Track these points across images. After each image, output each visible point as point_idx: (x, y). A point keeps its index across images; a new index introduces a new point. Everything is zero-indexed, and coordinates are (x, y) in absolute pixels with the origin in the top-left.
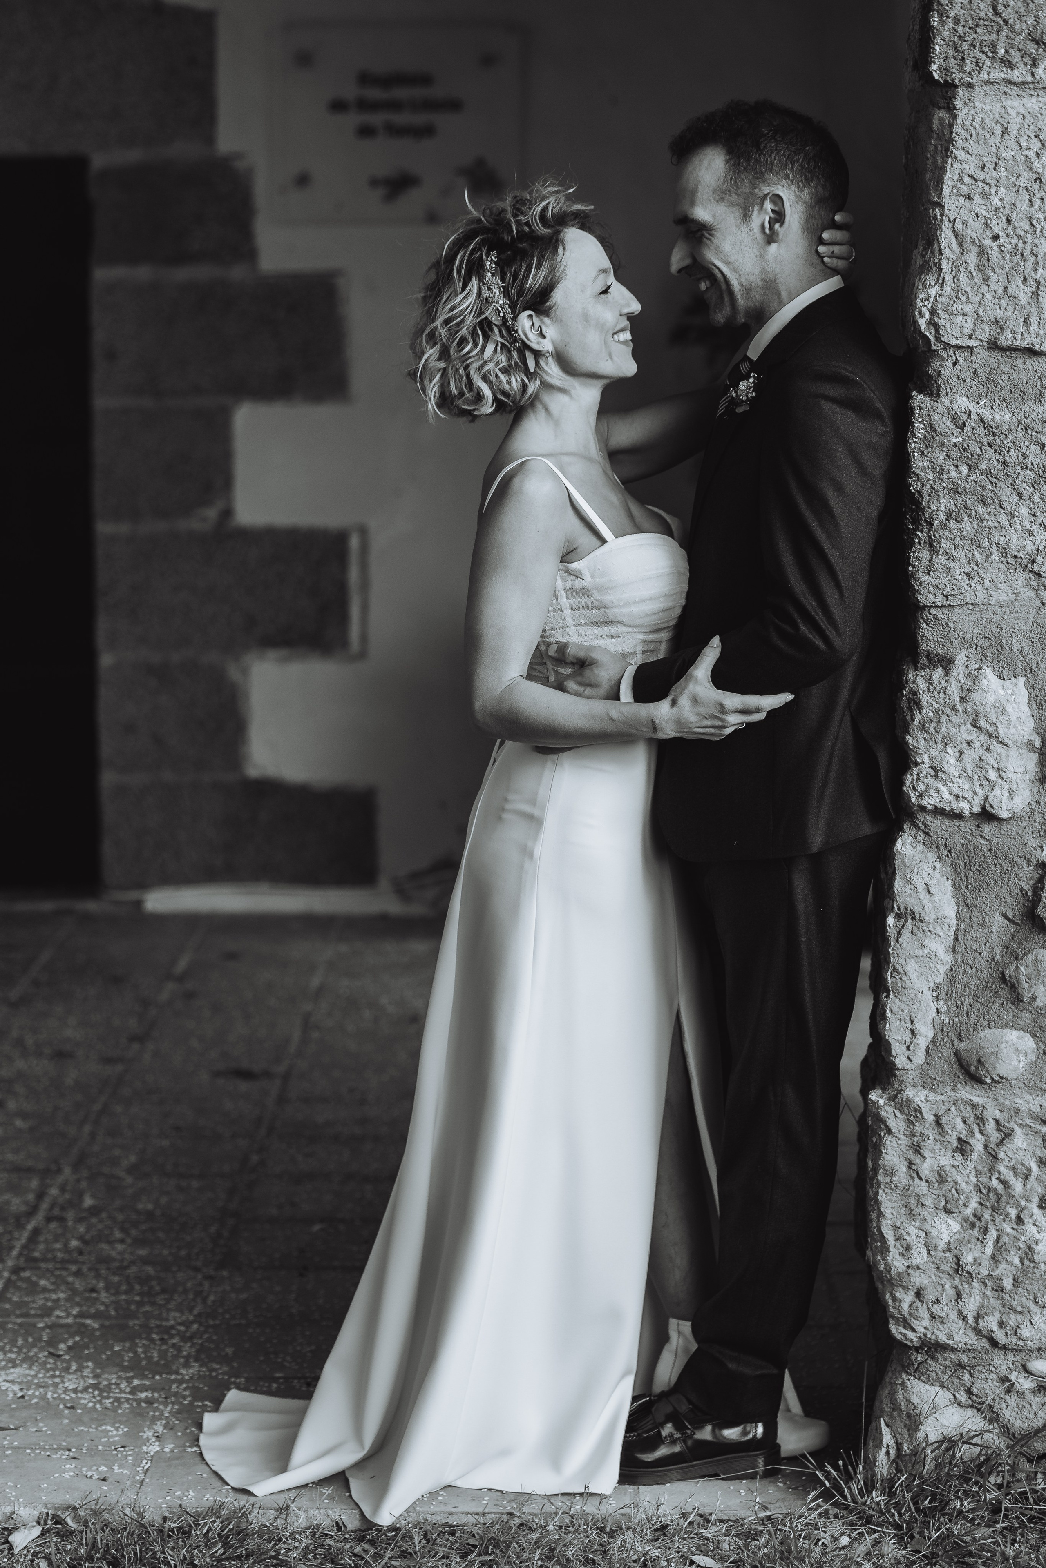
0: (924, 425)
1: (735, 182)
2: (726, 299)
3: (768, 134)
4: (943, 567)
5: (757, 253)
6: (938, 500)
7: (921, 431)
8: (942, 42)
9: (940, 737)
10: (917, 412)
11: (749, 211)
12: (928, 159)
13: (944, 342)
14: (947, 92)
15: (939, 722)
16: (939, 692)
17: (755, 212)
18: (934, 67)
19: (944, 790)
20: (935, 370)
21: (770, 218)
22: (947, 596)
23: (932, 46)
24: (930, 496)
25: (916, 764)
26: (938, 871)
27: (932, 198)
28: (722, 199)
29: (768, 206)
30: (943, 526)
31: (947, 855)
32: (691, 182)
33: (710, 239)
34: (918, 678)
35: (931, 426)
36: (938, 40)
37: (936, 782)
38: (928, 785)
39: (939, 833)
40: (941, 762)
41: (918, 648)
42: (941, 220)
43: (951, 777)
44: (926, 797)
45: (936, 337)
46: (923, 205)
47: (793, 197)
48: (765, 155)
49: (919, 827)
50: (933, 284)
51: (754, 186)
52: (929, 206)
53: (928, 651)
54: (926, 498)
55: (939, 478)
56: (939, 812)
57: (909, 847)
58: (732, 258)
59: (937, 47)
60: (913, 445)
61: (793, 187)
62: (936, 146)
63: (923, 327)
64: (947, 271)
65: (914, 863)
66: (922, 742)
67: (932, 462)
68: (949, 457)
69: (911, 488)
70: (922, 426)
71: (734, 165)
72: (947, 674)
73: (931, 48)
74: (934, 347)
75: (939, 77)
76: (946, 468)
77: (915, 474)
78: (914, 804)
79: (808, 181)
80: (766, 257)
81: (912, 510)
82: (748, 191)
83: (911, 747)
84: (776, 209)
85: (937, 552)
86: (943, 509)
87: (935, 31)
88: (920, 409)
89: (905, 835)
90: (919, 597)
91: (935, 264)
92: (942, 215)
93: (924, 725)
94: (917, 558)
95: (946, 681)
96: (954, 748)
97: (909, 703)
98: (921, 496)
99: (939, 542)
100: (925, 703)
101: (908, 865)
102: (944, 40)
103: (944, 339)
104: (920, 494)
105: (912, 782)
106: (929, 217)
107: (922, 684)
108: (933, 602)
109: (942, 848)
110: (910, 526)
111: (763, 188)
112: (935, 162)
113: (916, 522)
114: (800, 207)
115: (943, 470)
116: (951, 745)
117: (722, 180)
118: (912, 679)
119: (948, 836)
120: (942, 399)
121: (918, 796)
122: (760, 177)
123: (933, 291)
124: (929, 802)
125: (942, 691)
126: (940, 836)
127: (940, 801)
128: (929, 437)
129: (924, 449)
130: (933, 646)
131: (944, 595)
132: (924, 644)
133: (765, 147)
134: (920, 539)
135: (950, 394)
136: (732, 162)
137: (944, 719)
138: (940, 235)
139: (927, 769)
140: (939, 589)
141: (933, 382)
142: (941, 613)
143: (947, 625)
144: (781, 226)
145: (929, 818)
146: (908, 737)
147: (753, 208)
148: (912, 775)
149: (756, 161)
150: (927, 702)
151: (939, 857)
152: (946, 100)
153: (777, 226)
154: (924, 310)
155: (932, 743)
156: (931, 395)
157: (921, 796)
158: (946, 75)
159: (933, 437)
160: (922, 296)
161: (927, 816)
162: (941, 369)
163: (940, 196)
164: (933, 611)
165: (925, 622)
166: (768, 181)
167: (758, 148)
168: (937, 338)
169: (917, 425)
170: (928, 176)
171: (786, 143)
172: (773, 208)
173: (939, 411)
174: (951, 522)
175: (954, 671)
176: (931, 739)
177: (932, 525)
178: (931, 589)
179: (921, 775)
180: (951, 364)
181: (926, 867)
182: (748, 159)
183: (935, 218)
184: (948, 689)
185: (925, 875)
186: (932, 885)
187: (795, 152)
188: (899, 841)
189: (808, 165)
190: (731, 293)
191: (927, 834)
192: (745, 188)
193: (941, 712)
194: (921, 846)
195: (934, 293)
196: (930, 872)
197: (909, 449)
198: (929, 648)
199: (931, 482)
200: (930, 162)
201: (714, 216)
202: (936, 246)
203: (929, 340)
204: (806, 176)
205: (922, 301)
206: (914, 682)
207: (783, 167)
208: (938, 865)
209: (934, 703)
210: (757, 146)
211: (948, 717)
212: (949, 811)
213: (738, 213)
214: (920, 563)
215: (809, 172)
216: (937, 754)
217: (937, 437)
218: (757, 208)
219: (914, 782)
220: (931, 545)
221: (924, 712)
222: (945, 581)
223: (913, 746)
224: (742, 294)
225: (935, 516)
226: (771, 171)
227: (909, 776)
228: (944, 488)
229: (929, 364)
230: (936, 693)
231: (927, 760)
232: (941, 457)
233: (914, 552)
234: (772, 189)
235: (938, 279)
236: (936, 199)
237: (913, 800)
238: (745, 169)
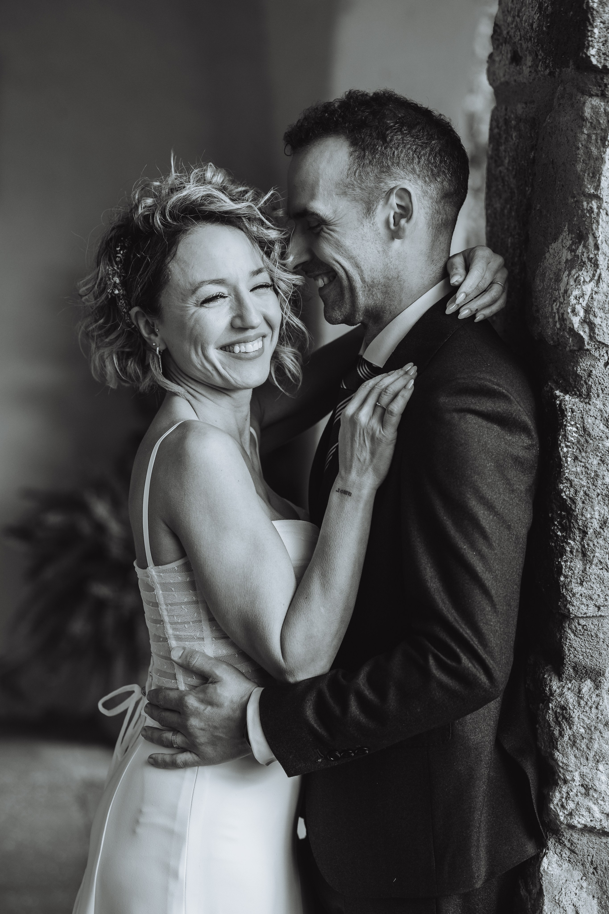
0: (577, 428)
1: (360, 175)
2: (347, 295)
3: (394, 126)
4: (596, 577)
5: (380, 249)
6: (592, 507)
7: (574, 434)
8: (602, 25)
9: (592, 754)
10: (569, 414)
11: (373, 205)
12: (578, 148)
13: (600, 342)
14: (602, 79)
15: (591, 738)
16: (591, 708)
17: (380, 207)
18: (592, 52)
19: (595, 808)
20: (585, 370)
21: (395, 213)
22: (599, 608)
23: (590, 28)
24: (583, 503)
25: (565, 782)
26: (585, 890)
27: (587, 190)
28: (345, 193)
29: (394, 200)
30: (597, 534)
31: (593, 873)
32: (311, 174)
33: (329, 234)
34: (565, 690)
35: (584, 429)
36: (598, 22)
37: (586, 800)
38: (578, 804)
39: (586, 851)
40: (592, 779)
41: (564, 659)
42: (598, 214)
43: (603, 795)
44: (576, 816)
45: (590, 336)
46: (574, 197)
47: (420, 192)
48: (391, 148)
49: (565, 845)
50: (588, 279)
51: (379, 180)
52: (583, 198)
53: (575, 663)
54: (580, 505)
55: (593, 484)
56: (588, 830)
57: (555, 865)
58: (355, 253)
59: (596, 31)
60: (565, 450)
61: (420, 182)
62: (589, 136)
63: (576, 326)
64: (603, 267)
65: (561, 882)
66: (572, 759)
67: (586, 468)
68: (603, 462)
69: (563, 494)
70: (575, 429)
71: (358, 157)
72: (597, 686)
73: (589, 31)
74: (587, 347)
75: (598, 61)
76: (601, 474)
77: (568, 479)
78: (562, 823)
79: (434, 176)
80: (390, 253)
81: (562, 518)
82: (373, 185)
83: (561, 764)
84: (403, 204)
85: (591, 562)
86: (597, 517)
87: (595, 13)
88: (573, 412)
89: (551, 853)
90: (571, 608)
91: (590, 260)
92: (599, 208)
93: (575, 742)
94: (570, 568)
95: (597, 695)
96: (606, 765)
97: (557, 718)
98: (574, 503)
99: (593, 551)
100: (576, 719)
101: (555, 886)
102: (604, 23)
103: (600, 339)
104: (573, 501)
105: (560, 800)
106: (583, 210)
107: (571, 697)
108: (585, 614)
109: (588, 865)
110: (559, 533)
111: (389, 182)
112: (588, 153)
113: (567, 529)
114: (426, 202)
115: (597, 476)
116: (604, 762)
117: (345, 173)
118: (558, 691)
119: (594, 853)
120: (594, 400)
121: (567, 815)
122: (386, 170)
123: (588, 288)
124: (578, 821)
125: (594, 706)
126: (586, 854)
127: (591, 821)
128: (582, 440)
129: (577, 453)
130: (581, 657)
131: (596, 606)
132: (572, 655)
133: (391, 140)
134: (572, 548)
135: (601, 396)
136: (357, 154)
137: (596, 735)
138: (597, 229)
139: (578, 788)
140: (592, 600)
141: (582, 382)
142: (590, 624)
143: (597, 636)
144: (408, 221)
145: (576, 836)
146: (557, 754)
147: (378, 202)
148: (560, 792)
149: (382, 154)
150: (579, 718)
151: (584, 875)
152: (600, 86)
153: (403, 222)
154: (578, 308)
155: (583, 760)
156: (580, 396)
157: (571, 814)
158: (605, 60)
159: (587, 441)
160: (576, 292)
161: (573, 834)
162: (592, 369)
163: (597, 187)
164: (583, 622)
165: (573, 632)
166: (395, 175)
167: (384, 139)
168: (592, 337)
169: (569, 428)
170: (579, 167)
171: (412, 136)
172: (400, 203)
173: (591, 413)
174: (606, 531)
175: (605, 684)
176: (582, 756)
177: (585, 533)
178: (584, 600)
179: (571, 794)
180: (603, 364)
181: (572, 887)
182: (374, 152)
183: (591, 211)
184: (601, 704)
185: (573, 896)
186: (581, 907)
187: (421, 146)
188: (545, 860)
189: (435, 159)
190: (352, 289)
191: (572, 851)
192: (370, 183)
193: (593, 728)
194: (567, 864)
195: (590, 290)
196: (577, 891)
197: (561, 453)
198: (576, 659)
199: (585, 489)
200: (581, 152)
201: (335, 212)
202: (591, 240)
203: (581, 339)
204: (432, 170)
205: (576, 298)
206: (561, 695)
207: (411, 161)
208: (585, 884)
209: (586, 719)
210: (384, 138)
211: (600, 732)
212: (599, 830)
213: (360, 207)
214: (574, 573)
215: (436, 167)
216: (588, 771)
217: (591, 441)
218: (382, 202)
219: (563, 800)
220: (584, 555)
221: (575, 728)
222: (599, 592)
223: (563, 763)
224: (364, 291)
225: (590, 524)
226: (398, 164)
227: (557, 794)
228: (598, 495)
229: (577, 363)
230: (587, 708)
231: (577, 778)
232: (595, 462)
233: (566, 561)
234: (399, 183)
235: (594, 275)
236: (592, 191)
237: (562, 818)
238: (370, 162)
